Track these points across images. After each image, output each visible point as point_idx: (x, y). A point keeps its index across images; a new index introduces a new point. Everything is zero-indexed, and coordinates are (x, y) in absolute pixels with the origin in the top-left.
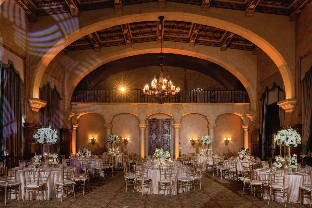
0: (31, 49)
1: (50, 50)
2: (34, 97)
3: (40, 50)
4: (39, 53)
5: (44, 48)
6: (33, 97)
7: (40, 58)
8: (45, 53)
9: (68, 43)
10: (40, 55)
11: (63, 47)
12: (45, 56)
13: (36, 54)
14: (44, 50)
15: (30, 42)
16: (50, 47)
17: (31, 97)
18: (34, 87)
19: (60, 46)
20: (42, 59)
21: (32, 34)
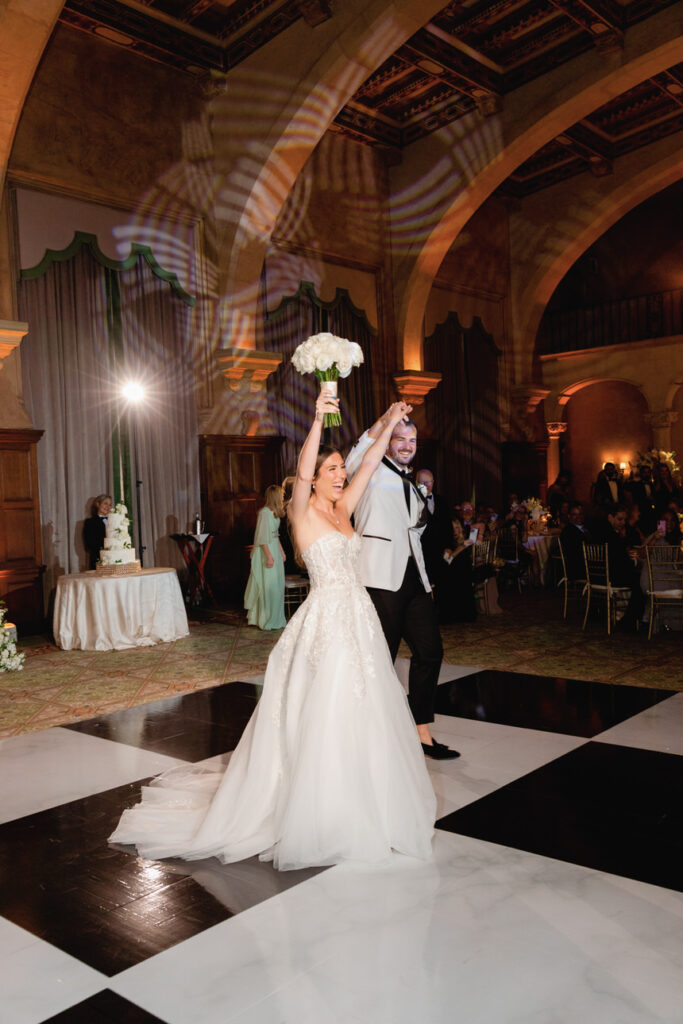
0: (395, 240)
1: (436, 231)
2: (406, 368)
3: (412, 238)
4: (411, 245)
5: (421, 230)
6: (403, 367)
7: (413, 261)
8: (422, 244)
9: (482, 196)
10: (413, 252)
11: (469, 213)
12: (426, 250)
13: (404, 252)
14: (421, 236)
15: (389, 223)
16: (434, 224)
17: (400, 368)
18: (406, 340)
19: (461, 210)
20: (418, 260)
21: (394, 201)
